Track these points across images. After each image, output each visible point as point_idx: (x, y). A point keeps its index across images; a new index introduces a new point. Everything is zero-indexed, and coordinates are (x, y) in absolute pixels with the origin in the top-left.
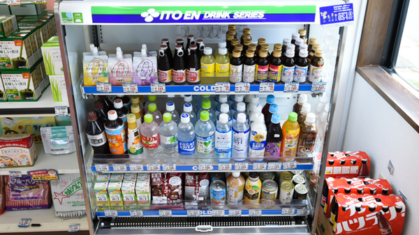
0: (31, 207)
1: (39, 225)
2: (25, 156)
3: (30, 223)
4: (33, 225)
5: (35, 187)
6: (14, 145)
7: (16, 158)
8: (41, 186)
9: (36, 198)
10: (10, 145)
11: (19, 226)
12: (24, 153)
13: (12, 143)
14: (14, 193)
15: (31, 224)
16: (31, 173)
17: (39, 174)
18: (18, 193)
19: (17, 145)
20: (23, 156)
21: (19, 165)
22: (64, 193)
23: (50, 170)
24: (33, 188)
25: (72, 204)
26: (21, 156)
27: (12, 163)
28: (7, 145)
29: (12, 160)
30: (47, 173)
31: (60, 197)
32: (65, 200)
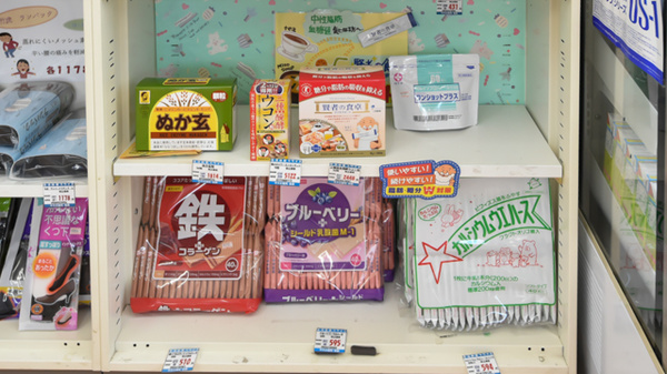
0: (335, 292)
1: (371, 351)
2: (372, 122)
3: (346, 343)
4: (357, 350)
5: (344, 232)
6: (352, 87)
7: (347, 128)
8: (361, 228)
9: (348, 266)
10: (341, 87)
11: (318, 353)
12: (372, 114)
13: (346, 82)
14: (289, 248)
15: (350, 345)
16: (391, 172)
17: (410, 174)
18: (299, 249)
19: (359, 87)
20: (367, 123)
21: (352, 148)
22: (450, 245)
23: (442, 163)
24: (340, 236)
25: (468, 284)
26: (362, 123)
27: (336, 141)
28: (334, 87)
29: (336, 132)
30: (432, 172)
31: (435, 260)
32: (451, 269)
